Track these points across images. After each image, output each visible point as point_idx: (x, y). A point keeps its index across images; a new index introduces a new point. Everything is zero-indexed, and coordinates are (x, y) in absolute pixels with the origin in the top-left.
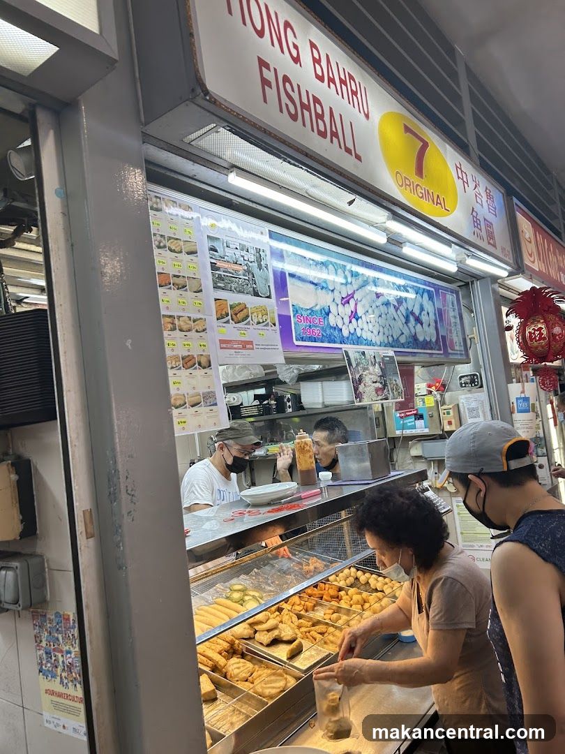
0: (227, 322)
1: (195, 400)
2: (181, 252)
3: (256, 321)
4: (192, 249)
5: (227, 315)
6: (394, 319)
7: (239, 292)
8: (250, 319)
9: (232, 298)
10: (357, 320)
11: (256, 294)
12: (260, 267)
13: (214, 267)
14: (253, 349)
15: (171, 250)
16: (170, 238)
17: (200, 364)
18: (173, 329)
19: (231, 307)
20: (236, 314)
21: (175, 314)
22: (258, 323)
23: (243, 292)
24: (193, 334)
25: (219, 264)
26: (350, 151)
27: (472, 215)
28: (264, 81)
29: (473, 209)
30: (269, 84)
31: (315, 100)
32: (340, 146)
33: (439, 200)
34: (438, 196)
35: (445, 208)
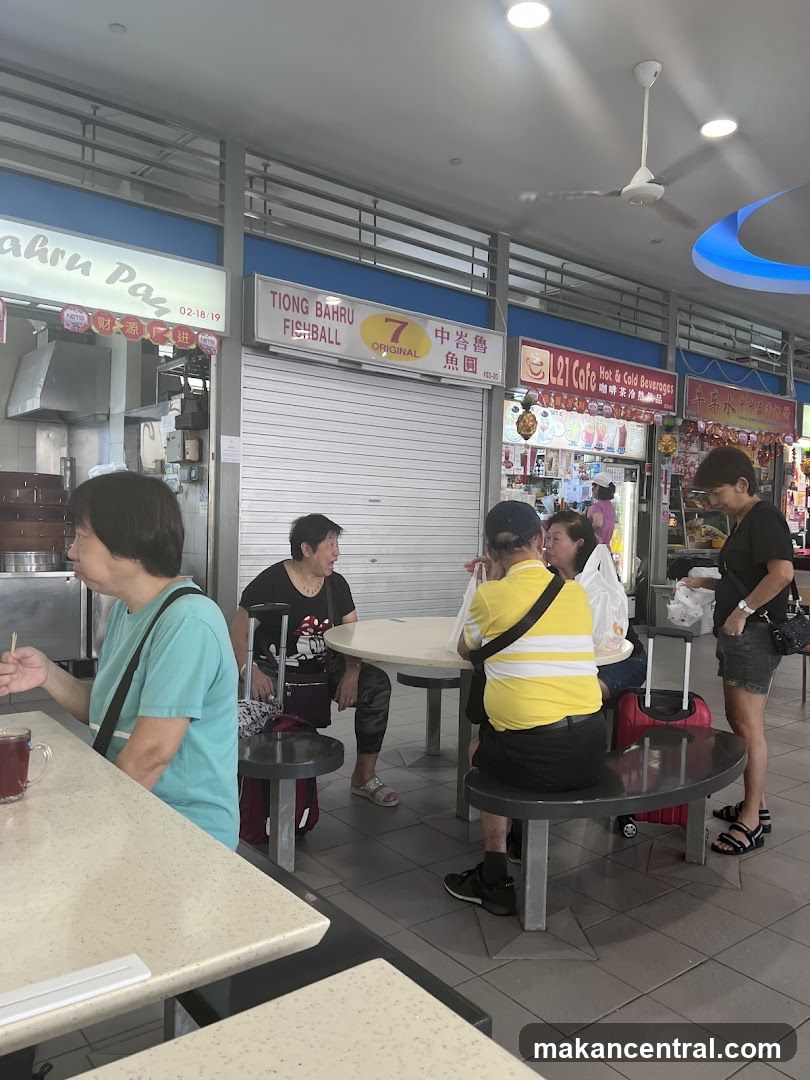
26: (332, 342)
27: (447, 356)
28: (286, 327)
29: (450, 353)
30: (288, 327)
31: (314, 326)
32: (325, 341)
33: (410, 353)
34: (410, 350)
35: (415, 356)
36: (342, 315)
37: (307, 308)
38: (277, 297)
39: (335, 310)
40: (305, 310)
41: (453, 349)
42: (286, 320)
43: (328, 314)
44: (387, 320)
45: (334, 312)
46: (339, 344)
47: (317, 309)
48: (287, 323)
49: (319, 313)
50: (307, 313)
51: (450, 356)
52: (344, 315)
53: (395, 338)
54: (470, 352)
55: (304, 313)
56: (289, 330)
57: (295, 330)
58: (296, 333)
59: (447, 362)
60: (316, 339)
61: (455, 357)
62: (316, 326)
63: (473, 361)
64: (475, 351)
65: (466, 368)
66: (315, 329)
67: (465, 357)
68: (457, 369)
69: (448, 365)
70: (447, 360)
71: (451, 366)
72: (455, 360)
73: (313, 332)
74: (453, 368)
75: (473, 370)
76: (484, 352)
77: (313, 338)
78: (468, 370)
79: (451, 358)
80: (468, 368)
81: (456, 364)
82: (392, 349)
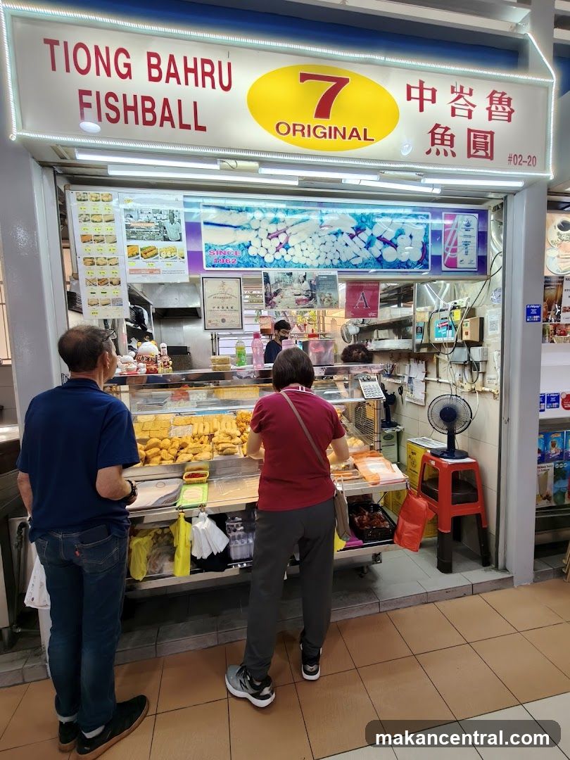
0: (138, 258)
1: (106, 302)
2: (101, 222)
3: (165, 256)
4: (111, 218)
5: (138, 254)
6: (347, 245)
7: (150, 239)
8: (158, 255)
9: (143, 244)
10: (287, 249)
11: (166, 239)
12: (172, 222)
13: (128, 227)
14: (160, 273)
15: (93, 221)
16: (93, 215)
17: (111, 283)
18: (94, 264)
19: (141, 250)
20: (146, 253)
21: (94, 256)
22: (167, 257)
23: (154, 240)
24: (108, 266)
25: (132, 225)
26: (188, 127)
27: (433, 132)
28: (84, 105)
29: (437, 126)
30: (89, 105)
31: (145, 99)
32: (173, 126)
34: (355, 129)
35: (365, 139)
36: (204, 74)
37: (127, 65)
38: (59, 50)
39: (191, 65)
40: (124, 71)
41: (446, 120)
42: (83, 93)
43: (176, 75)
44: (304, 77)
45: (187, 70)
46: (203, 129)
47: (150, 66)
48: (86, 99)
49: (155, 73)
50: (129, 74)
51: (438, 130)
52: (210, 75)
53: (323, 109)
54: (480, 121)
55: (123, 76)
56: (91, 113)
57: (105, 109)
58: (107, 115)
59: (433, 144)
60: (152, 123)
61: (448, 132)
62: (150, 99)
63: (485, 138)
64: (490, 119)
65: (473, 151)
66: (148, 105)
67: (470, 131)
68: (454, 154)
69: (434, 149)
70: (433, 139)
71: (441, 148)
72: (449, 138)
73: (145, 110)
74: (446, 154)
75: (487, 153)
76: (509, 120)
77: (146, 123)
78: (477, 154)
79: (439, 137)
80: (477, 151)
81: (452, 145)
82: (319, 131)
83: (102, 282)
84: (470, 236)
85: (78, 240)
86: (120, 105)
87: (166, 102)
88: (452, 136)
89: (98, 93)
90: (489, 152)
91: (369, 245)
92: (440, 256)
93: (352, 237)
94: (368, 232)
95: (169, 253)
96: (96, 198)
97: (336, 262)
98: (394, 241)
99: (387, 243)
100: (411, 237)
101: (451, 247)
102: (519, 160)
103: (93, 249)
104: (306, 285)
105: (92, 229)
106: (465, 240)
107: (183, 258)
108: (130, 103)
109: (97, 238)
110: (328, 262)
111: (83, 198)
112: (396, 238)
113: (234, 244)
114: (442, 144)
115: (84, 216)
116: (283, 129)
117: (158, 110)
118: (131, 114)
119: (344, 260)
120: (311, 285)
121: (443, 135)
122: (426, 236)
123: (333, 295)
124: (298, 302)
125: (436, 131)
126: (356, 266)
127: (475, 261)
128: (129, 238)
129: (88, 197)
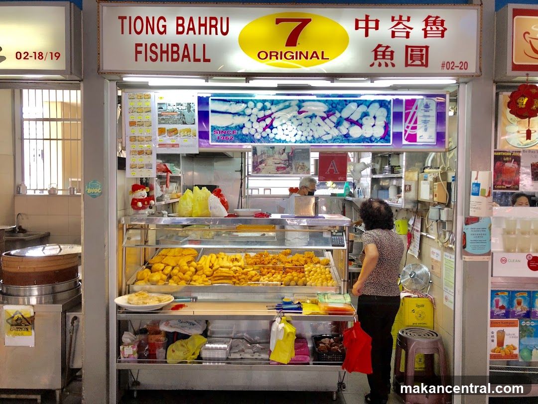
0: (164, 137)
1: (142, 166)
2: (142, 112)
4: (149, 110)
5: (165, 134)
6: (319, 125)
7: (174, 124)
8: (179, 134)
9: (168, 127)
10: (271, 129)
11: (184, 123)
12: (189, 111)
13: (159, 115)
14: (179, 147)
15: (138, 112)
16: (137, 108)
17: (146, 153)
18: (136, 141)
19: (167, 130)
20: (170, 133)
21: (137, 135)
22: (184, 136)
23: (176, 124)
24: (145, 142)
25: (162, 114)
26: (199, 60)
27: (376, 51)
28: (138, 52)
29: (380, 46)
30: (140, 52)
31: (173, 45)
32: (190, 60)
33: (315, 55)
34: (315, 52)
35: (323, 58)
36: (211, 26)
37: (164, 26)
38: (126, 22)
39: (203, 22)
40: (162, 30)
41: (387, 41)
42: (137, 45)
43: (193, 29)
44: (279, 21)
45: (200, 25)
46: (209, 61)
47: (178, 25)
48: (139, 49)
49: (180, 29)
50: (165, 32)
51: (380, 49)
52: (215, 26)
53: (292, 41)
54: (417, 38)
55: (161, 33)
56: (141, 57)
57: (149, 54)
58: (151, 57)
59: (376, 59)
60: (177, 60)
61: (389, 50)
62: (177, 45)
63: (421, 51)
64: (426, 36)
65: (410, 62)
66: (175, 49)
67: (407, 47)
68: (393, 65)
69: (377, 62)
70: (376, 55)
71: (383, 62)
72: (389, 53)
73: (173, 52)
74: (387, 65)
75: (422, 63)
76: (443, 36)
77: (173, 60)
78: (414, 63)
79: (382, 53)
80: (414, 61)
81: (392, 59)
82: (288, 55)
83: (141, 153)
84: (429, 116)
85: (128, 124)
86: (158, 51)
87: (186, 46)
88: (392, 52)
89: (146, 45)
90: (424, 61)
91: (338, 124)
92: (401, 133)
93: (323, 119)
94: (338, 115)
95: (186, 132)
96: (141, 97)
97: (310, 138)
98: (360, 121)
99: (353, 123)
100: (375, 118)
101: (412, 125)
102: (451, 65)
103: (136, 131)
104: (285, 156)
105: (136, 118)
106: (424, 119)
107: (195, 136)
108: (165, 49)
109: (139, 123)
110: (303, 139)
111: (132, 97)
112: (361, 119)
113: (232, 126)
114: (384, 58)
115: (132, 109)
116: (263, 55)
117: (181, 52)
118: (164, 55)
119: (316, 136)
120: (288, 156)
121: (384, 52)
122: (388, 117)
123: (306, 164)
124: (278, 169)
125: (378, 50)
126: (326, 141)
127: (434, 136)
128: (160, 123)
129: (136, 97)
